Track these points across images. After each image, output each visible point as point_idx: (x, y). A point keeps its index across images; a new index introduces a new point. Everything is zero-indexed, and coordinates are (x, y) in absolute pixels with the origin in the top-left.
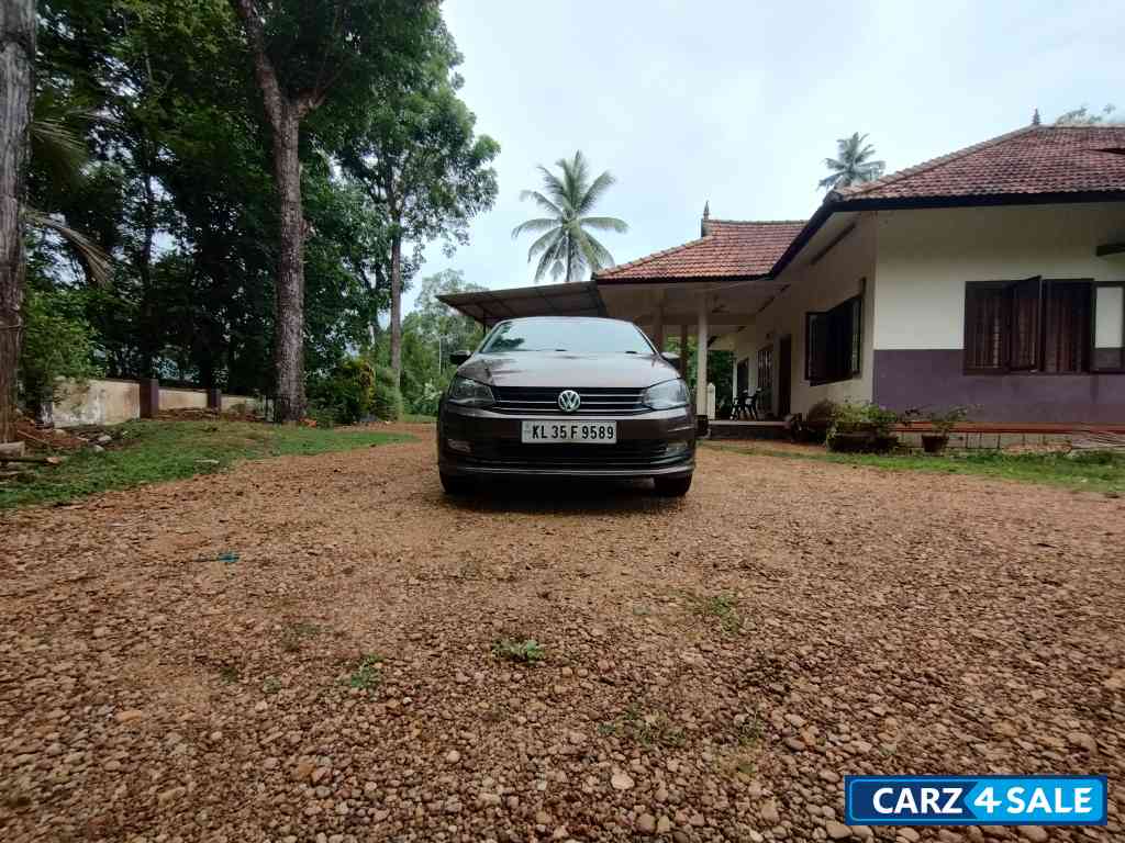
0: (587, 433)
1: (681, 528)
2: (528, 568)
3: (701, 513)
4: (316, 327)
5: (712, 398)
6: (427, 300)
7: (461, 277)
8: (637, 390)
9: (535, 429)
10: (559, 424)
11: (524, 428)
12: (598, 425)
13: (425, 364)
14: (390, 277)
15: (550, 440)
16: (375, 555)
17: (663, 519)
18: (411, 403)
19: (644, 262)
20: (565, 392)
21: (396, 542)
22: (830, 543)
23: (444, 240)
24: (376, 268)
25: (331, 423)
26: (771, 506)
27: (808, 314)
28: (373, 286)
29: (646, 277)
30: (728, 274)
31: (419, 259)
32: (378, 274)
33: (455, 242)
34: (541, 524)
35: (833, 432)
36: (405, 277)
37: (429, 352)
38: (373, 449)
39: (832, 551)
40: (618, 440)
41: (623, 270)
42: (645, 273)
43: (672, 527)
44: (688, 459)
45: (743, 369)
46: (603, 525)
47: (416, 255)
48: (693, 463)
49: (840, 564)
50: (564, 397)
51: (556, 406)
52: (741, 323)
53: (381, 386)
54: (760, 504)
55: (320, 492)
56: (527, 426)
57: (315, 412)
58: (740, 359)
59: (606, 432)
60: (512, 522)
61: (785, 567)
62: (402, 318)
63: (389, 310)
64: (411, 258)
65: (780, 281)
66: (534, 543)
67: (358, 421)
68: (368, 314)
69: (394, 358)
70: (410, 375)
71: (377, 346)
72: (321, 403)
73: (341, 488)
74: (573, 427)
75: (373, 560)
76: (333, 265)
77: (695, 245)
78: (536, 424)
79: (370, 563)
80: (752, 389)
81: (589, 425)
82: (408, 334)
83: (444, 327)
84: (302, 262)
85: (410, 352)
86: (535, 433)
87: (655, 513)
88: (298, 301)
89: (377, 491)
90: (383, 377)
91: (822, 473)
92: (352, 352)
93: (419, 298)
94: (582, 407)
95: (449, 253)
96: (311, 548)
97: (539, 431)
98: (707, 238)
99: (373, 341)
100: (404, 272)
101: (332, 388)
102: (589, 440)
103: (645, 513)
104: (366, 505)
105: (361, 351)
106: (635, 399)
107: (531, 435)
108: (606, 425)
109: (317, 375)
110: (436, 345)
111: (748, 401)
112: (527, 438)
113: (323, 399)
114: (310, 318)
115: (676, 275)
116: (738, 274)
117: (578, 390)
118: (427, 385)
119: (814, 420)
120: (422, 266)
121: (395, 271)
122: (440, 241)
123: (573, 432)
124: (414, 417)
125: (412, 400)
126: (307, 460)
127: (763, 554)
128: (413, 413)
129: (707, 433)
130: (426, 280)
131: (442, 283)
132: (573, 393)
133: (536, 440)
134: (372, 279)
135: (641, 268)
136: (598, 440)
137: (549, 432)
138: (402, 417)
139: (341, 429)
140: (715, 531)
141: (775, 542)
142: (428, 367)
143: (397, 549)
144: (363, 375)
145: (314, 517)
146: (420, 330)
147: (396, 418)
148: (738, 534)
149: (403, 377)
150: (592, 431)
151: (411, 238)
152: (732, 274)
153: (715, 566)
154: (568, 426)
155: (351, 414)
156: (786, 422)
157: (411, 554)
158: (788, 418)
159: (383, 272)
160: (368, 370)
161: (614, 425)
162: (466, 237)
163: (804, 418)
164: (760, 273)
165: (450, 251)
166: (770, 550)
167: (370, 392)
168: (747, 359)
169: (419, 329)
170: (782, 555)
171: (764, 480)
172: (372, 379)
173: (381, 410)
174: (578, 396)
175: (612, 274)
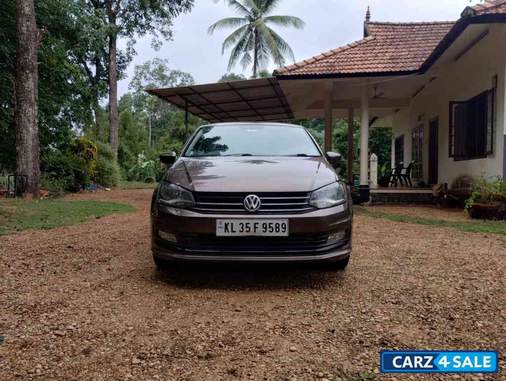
0: (266, 228)
1: (338, 304)
2: (220, 346)
3: (356, 288)
4: (47, 112)
5: (374, 167)
6: (139, 84)
7: (167, 65)
8: (304, 194)
9: (226, 225)
10: (244, 222)
11: (218, 225)
12: (274, 222)
13: (138, 138)
14: (108, 68)
15: (237, 234)
16: (106, 335)
17: (325, 294)
18: (127, 171)
19: (316, 60)
20: (250, 196)
21: (121, 321)
22: (452, 319)
23: (152, 36)
24: (96, 61)
25: (61, 192)
26: (412, 279)
27: (451, 103)
28: (94, 74)
29: (318, 73)
30: (385, 70)
31: (131, 52)
32: (98, 64)
33: (161, 38)
34: (232, 300)
35: (471, 202)
36: (120, 68)
37: (141, 127)
38: (98, 220)
39: (452, 327)
40: (290, 234)
41: (298, 67)
42: (316, 70)
43: (332, 303)
44: (345, 244)
45: (399, 143)
46: (279, 301)
47: (129, 49)
48: (350, 248)
49: (456, 339)
50: (248, 199)
51: (242, 207)
52: (397, 105)
53: (102, 158)
54: (403, 278)
55: (58, 269)
56: (220, 224)
57: (49, 183)
58: (397, 135)
59: (280, 227)
60: (208, 299)
61: (413, 343)
62: (119, 99)
63: (108, 95)
64: (124, 52)
65: (429, 74)
66: (226, 321)
67: (83, 188)
68: (90, 99)
69: (112, 135)
70: (126, 149)
71: (98, 125)
72: (53, 176)
73: (74, 266)
74: (255, 224)
75: (104, 340)
76: (61, 60)
77: (359, 44)
78: (227, 221)
79: (102, 343)
80: (407, 161)
81: (267, 222)
82: (123, 112)
83: (153, 107)
84: (36, 64)
85: (125, 129)
86: (226, 228)
87: (320, 288)
88: (33, 96)
89: (104, 267)
90: (103, 151)
91: (458, 243)
92: (77, 130)
93: (132, 83)
94: (262, 207)
95: (156, 46)
96: (57, 329)
97: (229, 227)
98: (369, 38)
99: (95, 120)
100: (120, 63)
101: (62, 163)
102: (268, 234)
103: (312, 288)
104: (96, 284)
105: (84, 130)
106: (303, 201)
107: (224, 230)
108: (280, 222)
109: (49, 149)
110: (146, 122)
111: (403, 172)
112: (220, 232)
113: (54, 173)
114: (43, 106)
115: (342, 72)
116: (393, 70)
117: (259, 194)
118: (139, 155)
119: (456, 189)
120: (134, 58)
121: (112, 63)
122: (148, 36)
123: (255, 228)
124: (129, 183)
125: (127, 168)
126: (45, 235)
127: (398, 330)
128: (129, 179)
129: (369, 200)
130: (137, 67)
131: (151, 70)
132: (255, 196)
133: (227, 234)
134: (93, 69)
135: (314, 65)
136: (274, 234)
137: (237, 228)
138: (120, 183)
139: (70, 198)
140: (365, 307)
141: (410, 318)
142: (140, 140)
143: (122, 328)
144: (87, 151)
145: (55, 297)
146: (133, 109)
147: (114, 186)
148: (382, 309)
149: (120, 151)
150: (270, 227)
151: (125, 35)
152: (388, 70)
153: (361, 342)
154: (252, 222)
155: (77, 184)
156: (434, 191)
157: (133, 333)
158: (436, 187)
159: (102, 63)
160: (91, 147)
161: (286, 222)
162: (170, 34)
163: (449, 187)
164: (411, 69)
165: (157, 46)
166: (405, 326)
167: (93, 165)
168: (403, 135)
169: (133, 107)
170: (414, 330)
171: (409, 252)
172: (95, 154)
173: (102, 179)
174: (259, 199)
175: (290, 71)
